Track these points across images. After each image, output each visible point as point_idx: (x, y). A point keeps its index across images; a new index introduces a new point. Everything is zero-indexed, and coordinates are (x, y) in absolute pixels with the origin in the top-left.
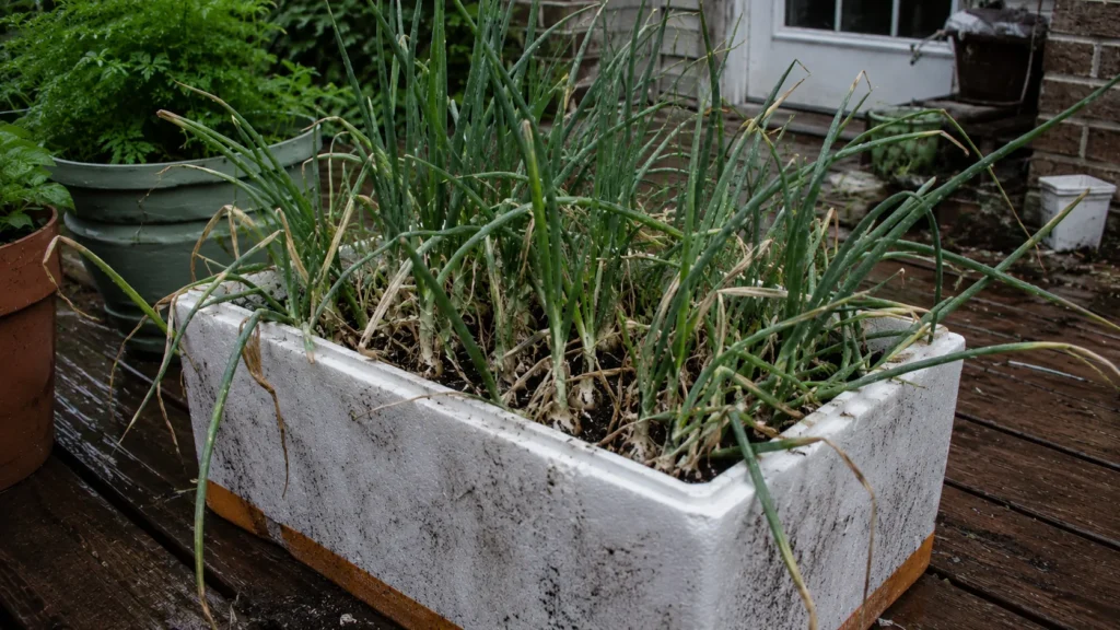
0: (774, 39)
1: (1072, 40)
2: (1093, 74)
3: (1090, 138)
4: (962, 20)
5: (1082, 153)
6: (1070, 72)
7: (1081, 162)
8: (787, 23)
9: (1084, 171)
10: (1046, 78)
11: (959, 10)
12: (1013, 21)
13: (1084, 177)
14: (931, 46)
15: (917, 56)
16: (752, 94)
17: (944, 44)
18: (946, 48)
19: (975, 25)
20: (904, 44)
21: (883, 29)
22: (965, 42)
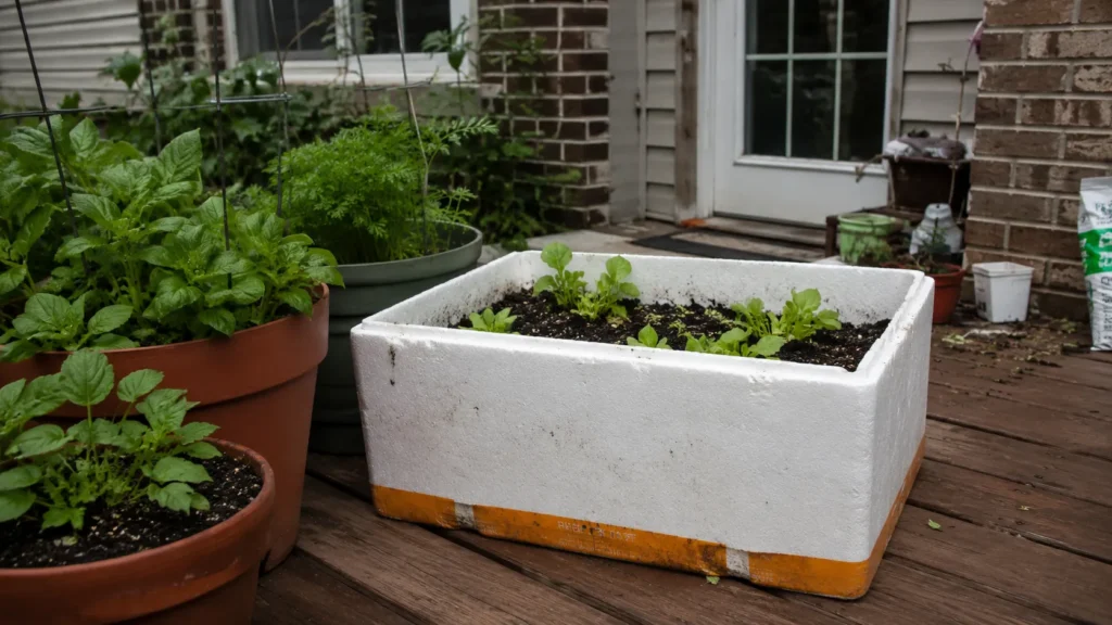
0: (736, 164)
1: (992, 159)
2: (1012, 185)
3: (1011, 234)
4: (894, 147)
5: (1006, 245)
6: (992, 184)
7: (1006, 254)
8: (746, 153)
9: (1009, 259)
10: (973, 188)
11: (891, 139)
12: (937, 147)
13: (1009, 263)
14: (872, 168)
15: (860, 175)
16: (717, 209)
17: (879, 166)
18: (882, 168)
19: (906, 151)
20: (850, 166)
21: (826, 154)
22: (897, 164)
